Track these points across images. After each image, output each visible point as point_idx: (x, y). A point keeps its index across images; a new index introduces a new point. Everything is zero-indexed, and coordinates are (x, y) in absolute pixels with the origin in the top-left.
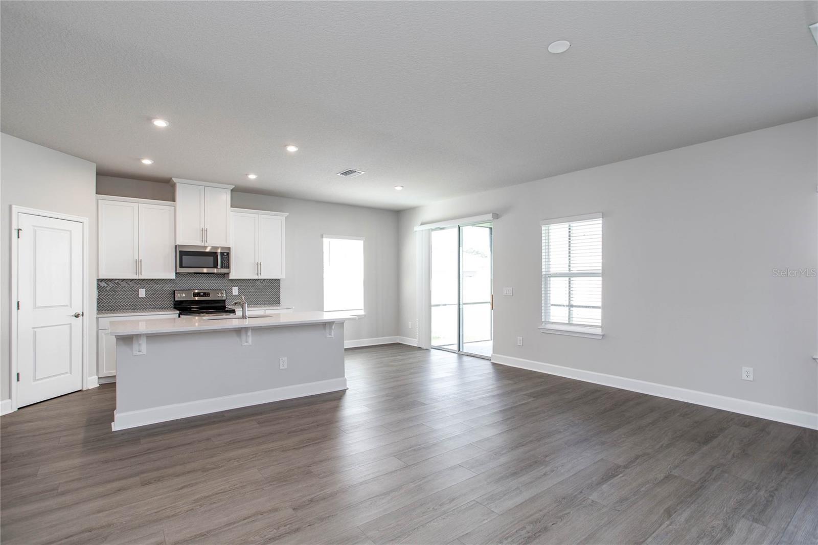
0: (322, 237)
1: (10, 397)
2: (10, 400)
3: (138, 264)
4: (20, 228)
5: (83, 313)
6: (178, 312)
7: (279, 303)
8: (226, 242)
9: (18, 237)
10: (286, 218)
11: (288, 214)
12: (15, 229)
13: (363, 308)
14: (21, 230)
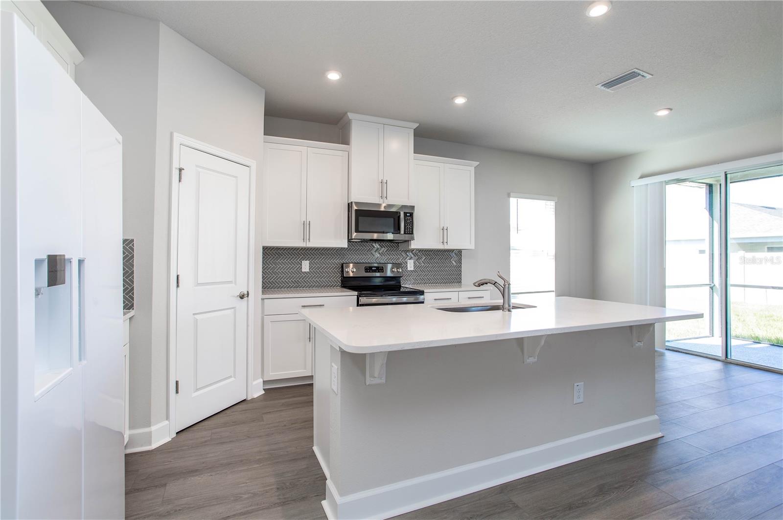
0: (509, 196)
1: (168, 418)
2: (167, 422)
3: (306, 226)
4: (182, 167)
5: (248, 292)
6: (356, 293)
7: (460, 282)
8: (408, 199)
9: (180, 181)
10: (475, 167)
11: (479, 163)
12: (176, 168)
13: (554, 289)
14: (183, 169)
